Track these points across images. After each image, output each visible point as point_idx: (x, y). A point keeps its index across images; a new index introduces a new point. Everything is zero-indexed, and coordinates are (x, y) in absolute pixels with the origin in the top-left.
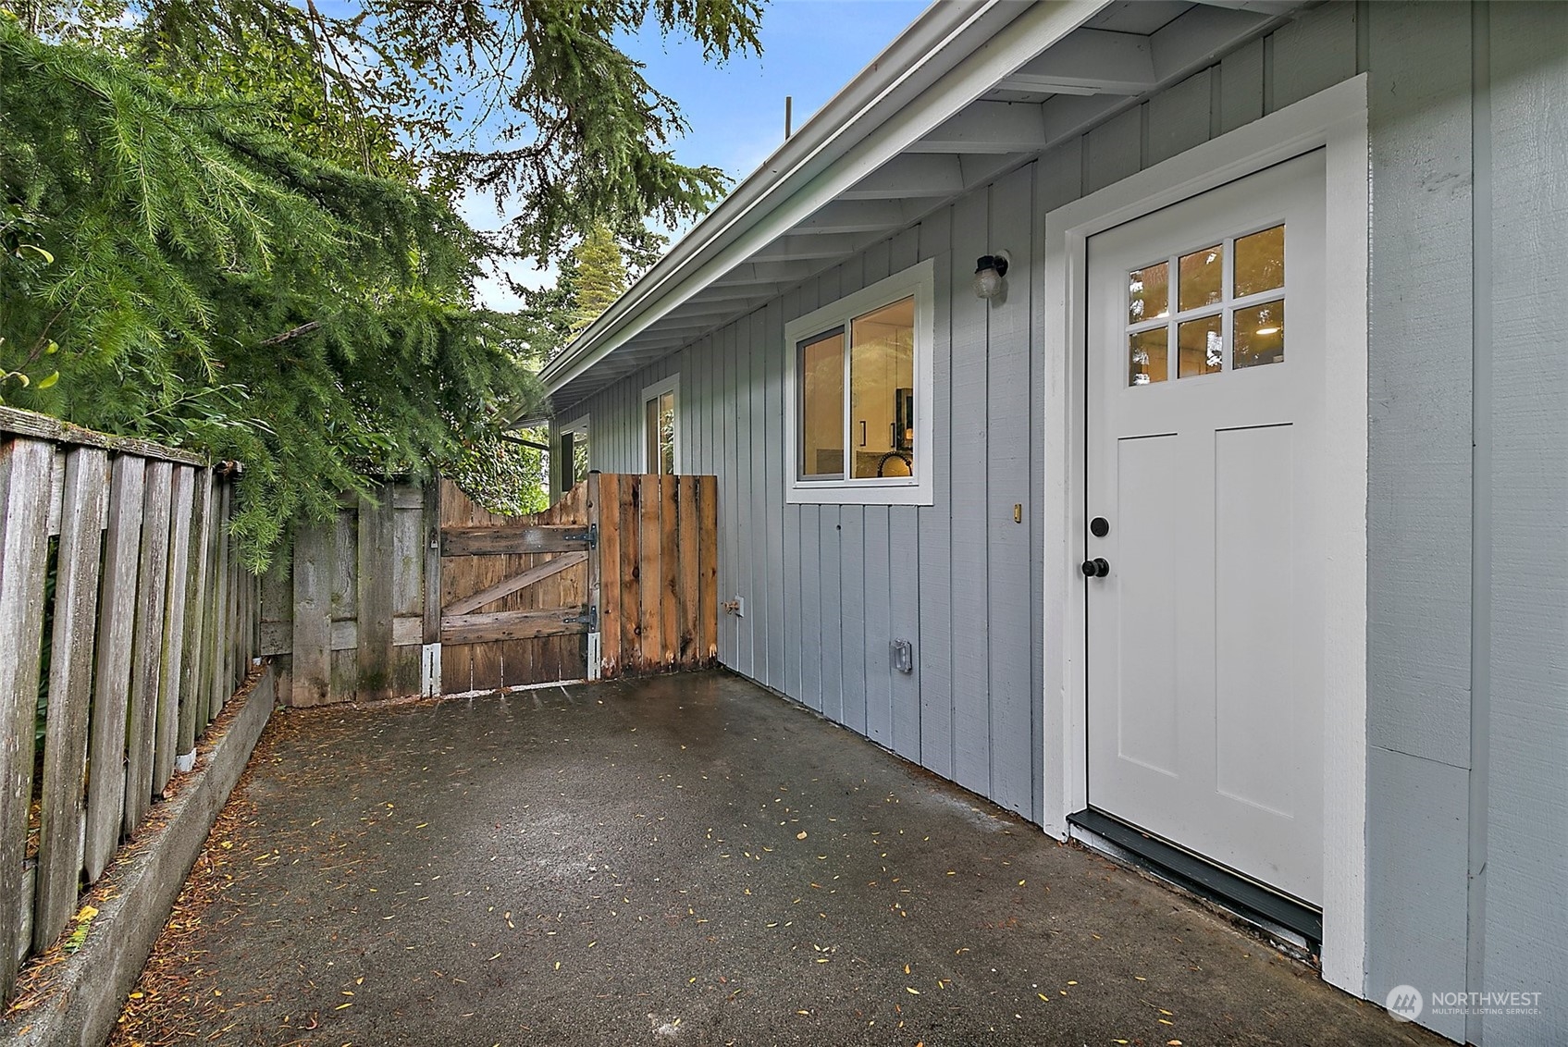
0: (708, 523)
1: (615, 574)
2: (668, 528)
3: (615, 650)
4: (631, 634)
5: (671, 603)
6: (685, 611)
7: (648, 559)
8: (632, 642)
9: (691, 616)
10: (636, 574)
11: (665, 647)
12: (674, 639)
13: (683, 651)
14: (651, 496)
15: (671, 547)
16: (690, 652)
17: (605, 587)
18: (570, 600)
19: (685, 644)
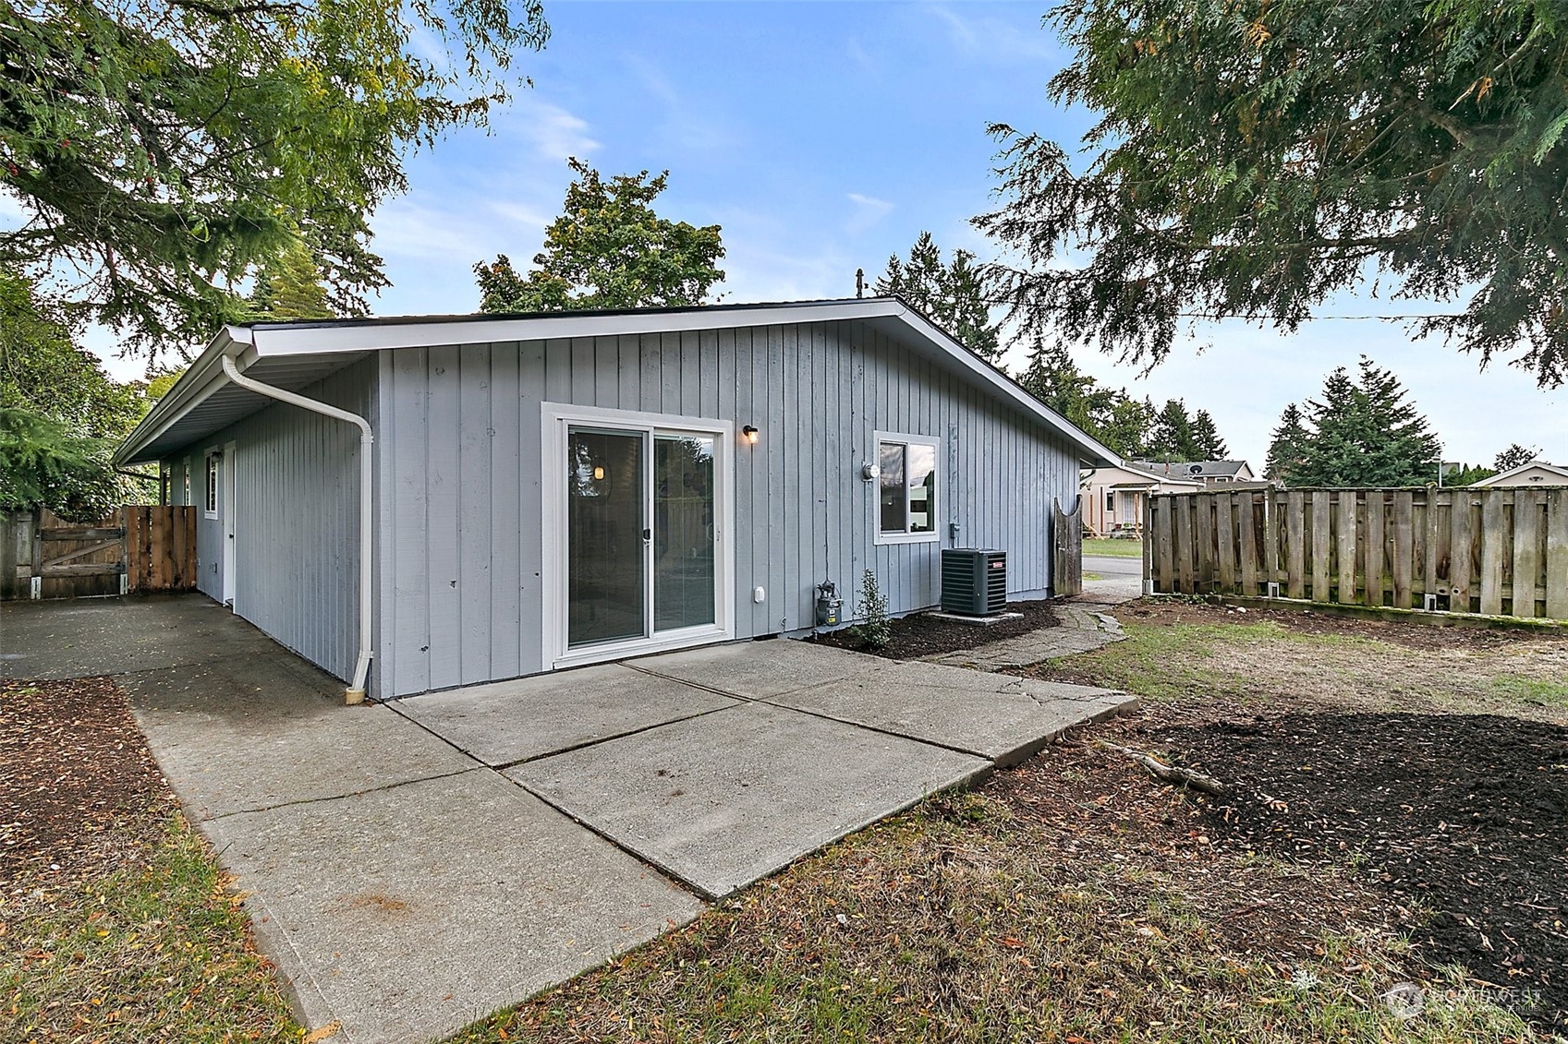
0: (191, 527)
1: (137, 548)
2: (167, 529)
3: (135, 582)
4: (145, 575)
5: (168, 561)
6: (177, 566)
7: (155, 543)
8: (145, 579)
9: (180, 568)
10: (148, 548)
11: (165, 581)
12: (170, 577)
13: (176, 583)
14: (156, 515)
15: (169, 537)
16: (180, 584)
17: (130, 554)
18: (111, 560)
19: (177, 579)
